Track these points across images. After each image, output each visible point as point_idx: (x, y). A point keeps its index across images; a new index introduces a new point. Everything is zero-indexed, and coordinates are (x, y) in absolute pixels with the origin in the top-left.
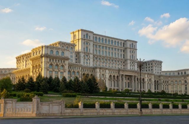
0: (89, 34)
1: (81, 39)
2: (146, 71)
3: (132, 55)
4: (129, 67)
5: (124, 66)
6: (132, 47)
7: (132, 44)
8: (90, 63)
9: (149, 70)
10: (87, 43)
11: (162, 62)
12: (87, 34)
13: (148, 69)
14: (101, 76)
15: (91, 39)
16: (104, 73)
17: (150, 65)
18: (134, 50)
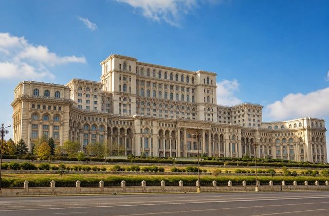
0: (130, 63)
1: (114, 71)
2: (235, 122)
3: (208, 97)
4: (202, 117)
5: (193, 115)
6: (208, 83)
7: (208, 78)
8: (130, 111)
9: (239, 121)
10: (125, 79)
11: (263, 107)
12: (125, 64)
13: (237, 120)
14: (143, 131)
15: (133, 70)
16: (149, 127)
17: (241, 111)
18: (211, 88)
